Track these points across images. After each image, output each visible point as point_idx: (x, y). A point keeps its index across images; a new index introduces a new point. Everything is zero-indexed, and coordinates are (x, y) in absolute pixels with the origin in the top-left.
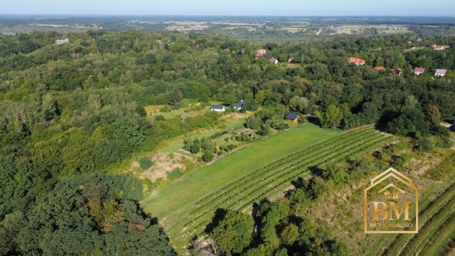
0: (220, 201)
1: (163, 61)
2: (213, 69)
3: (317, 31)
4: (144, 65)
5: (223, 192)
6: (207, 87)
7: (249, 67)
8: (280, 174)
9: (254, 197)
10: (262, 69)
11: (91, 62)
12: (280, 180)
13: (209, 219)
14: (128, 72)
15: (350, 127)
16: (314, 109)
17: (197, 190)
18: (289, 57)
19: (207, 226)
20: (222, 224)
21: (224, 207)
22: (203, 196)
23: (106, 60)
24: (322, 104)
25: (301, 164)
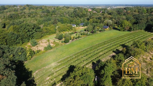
0: (72, 61)
1: (52, 12)
2: (71, 14)
3: (108, 8)
4: (45, 13)
5: (74, 57)
6: (69, 19)
7: (86, 13)
8: (105, 48)
9: (92, 59)
10: (91, 14)
11: (24, 12)
12: (106, 51)
13: (64, 72)
14: (38, 15)
15: (134, 30)
16: (114, 25)
17: (59, 56)
18: (100, 12)
19: (63, 76)
20: (72, 75)
21: (74, 64)
22: (63, 59)
23: (30, 12)
24: (118, 23)
25: (115, 43)
